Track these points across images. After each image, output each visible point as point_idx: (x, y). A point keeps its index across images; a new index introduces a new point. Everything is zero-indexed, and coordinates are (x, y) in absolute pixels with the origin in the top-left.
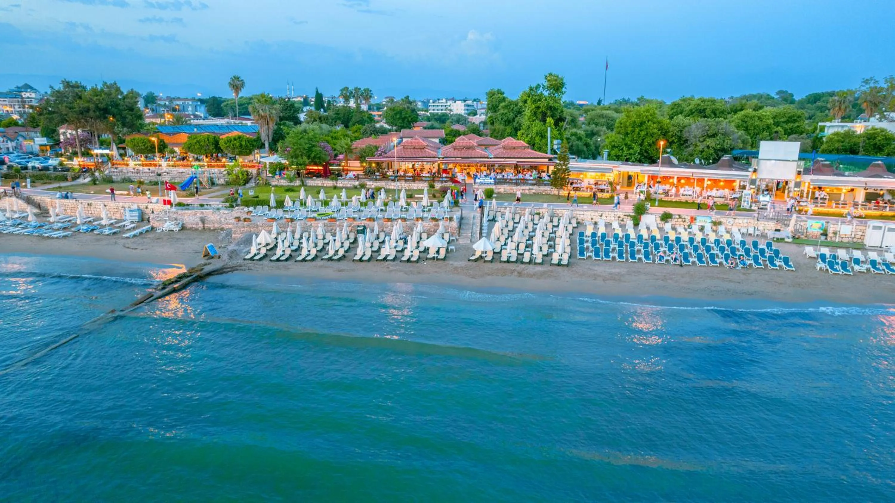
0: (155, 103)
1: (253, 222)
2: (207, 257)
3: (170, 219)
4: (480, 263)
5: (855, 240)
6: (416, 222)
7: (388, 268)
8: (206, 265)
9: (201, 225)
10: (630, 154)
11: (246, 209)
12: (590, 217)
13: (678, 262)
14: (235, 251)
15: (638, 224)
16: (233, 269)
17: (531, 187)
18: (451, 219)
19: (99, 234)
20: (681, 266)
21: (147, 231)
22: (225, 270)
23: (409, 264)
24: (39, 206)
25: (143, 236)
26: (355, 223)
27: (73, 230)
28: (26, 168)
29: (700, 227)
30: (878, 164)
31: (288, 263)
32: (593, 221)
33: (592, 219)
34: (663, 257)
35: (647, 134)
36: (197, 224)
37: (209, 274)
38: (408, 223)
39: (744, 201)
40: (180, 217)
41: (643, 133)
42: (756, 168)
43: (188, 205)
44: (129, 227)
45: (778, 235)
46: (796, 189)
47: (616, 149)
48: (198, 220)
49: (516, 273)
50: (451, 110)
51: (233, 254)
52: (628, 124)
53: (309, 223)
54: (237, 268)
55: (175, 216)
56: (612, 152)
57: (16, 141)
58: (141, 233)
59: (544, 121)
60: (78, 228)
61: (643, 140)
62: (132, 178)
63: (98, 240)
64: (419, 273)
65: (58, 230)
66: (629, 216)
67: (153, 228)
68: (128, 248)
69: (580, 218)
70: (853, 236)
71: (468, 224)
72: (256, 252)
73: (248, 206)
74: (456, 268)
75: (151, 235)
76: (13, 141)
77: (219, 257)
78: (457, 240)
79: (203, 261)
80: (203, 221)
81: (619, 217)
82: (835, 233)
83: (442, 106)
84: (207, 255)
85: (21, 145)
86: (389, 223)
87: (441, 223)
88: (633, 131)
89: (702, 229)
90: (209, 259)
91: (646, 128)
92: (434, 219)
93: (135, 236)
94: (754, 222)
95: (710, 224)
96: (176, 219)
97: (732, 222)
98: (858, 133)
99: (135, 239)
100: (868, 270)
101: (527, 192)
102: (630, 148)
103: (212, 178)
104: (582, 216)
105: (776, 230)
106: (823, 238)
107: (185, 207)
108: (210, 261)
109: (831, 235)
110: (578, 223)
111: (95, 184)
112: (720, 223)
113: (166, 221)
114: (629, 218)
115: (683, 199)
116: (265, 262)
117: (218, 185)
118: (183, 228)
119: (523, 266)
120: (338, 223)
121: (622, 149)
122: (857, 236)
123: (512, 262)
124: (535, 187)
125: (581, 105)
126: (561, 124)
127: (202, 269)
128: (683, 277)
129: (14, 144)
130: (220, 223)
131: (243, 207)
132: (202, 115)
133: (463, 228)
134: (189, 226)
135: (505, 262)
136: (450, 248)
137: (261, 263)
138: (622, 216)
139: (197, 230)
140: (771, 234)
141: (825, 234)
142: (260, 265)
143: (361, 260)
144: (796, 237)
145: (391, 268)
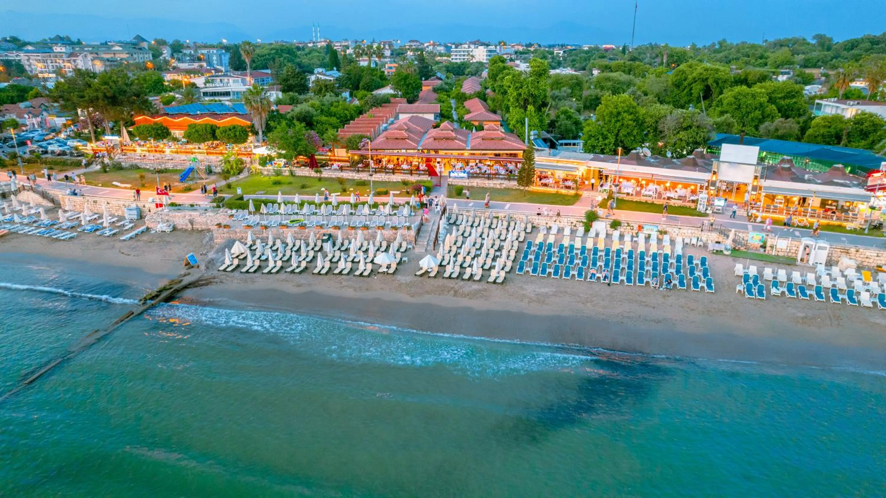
0: (181, 52)
1: (232, 229)
2: (187, 267)
3: (163, 222)
4: (425, 278)
5: (790, 254)
6: (377, 231)
7: (341, 283)
8: (185, 275)
9: (190, 226)
10: (605, 145)
11: (229, 212)
12: (545, 222)
13: (607, 281)
14: (213, 260)
15: (589, 230)
16: (208, 282)
17: (502, 182)
18: (409, 228)
19: (100, 235)
20: (609, 285)
21: (142, 232)
22: (200, 282)
23: (361, 278)
24: (52, 201)
25: (138, 238)
26: (323, 231)
27: (79, 230)
28: (46, 152)
29: (647, 236)
30: (839, 168)
31: (256, 275)
32: (548, 226)
33: (547, 224)
34: (595, 275)
35: (623, 125)
36: (187, 225)
37: (186, 287)
38: (370, 231)
39: (700, 204)
40: (171, 219)
41: (618, 124)
42: (716, 170)
43: (180, 205)
44: (127, 228)
45: (718, 247)
46: (753, 193)
47: (593, 139)
48: (187, 221)
49: (452, 292)
50: (473, 56)
51: (211, 263)
52: (605, 114)
53: (281, 231)
54: (212, 280)
55: (166, 218)
56: (589, 142)
57: (41, 116)
58: (137, 235)
59: (525, 108)
60: (83, 228)
61: (619, 131)
62: (139, 165)
63: (99, 243)
64: (367, 289)
65: (67, 229)
66: (582, 222)
67: (148, 229)
68: (123, 253)
69: (536, 223)
70: (788, 250)
71: (426, 231)
72: (229, 263)
73: (231, 208)
74: (401, 285)
75: (145, 238)
76: (38, 116)
77: (198, 267)
78: (414, 248)
79: (183, 271)
80: (191, 222)
81: (572, 223)
82: (772, 247)
83: (464, 51)
84: (188, 264)
85: (45, 120)
86: (353, 231)
87: (400, 232)
88: (610, 121)
89: (648, 238)
90: (189, 268)
91: (623, 119)
92: (395, 228)
93: (131, 238)
94: (698, 233)
95: (656, 233)
96: (168, 221)
97: (677, 232)
98: (846, 118)
99: (131, 242)
100: (783, 293)
101: (498, 186)
102: (605, 138)
103: (209, 167)
104: (537, 221)
105: (717, 242)
106: (762, 250)
107: (177, 208)
108: (190, 271)
109: (768, 248)
110: (533, 227)
111: (105, 172)
112: (665, 233)
113: (159, 222)
114: (581, 224)
115: (643, 199)
116: (236, 274)
117: (215, 173)
118: (175, 229)
119: (462, 283)
120: (307, 230)
121: (598, 139)
122: (792, 251)
123: (454, 278)
124: (506, 182)
125: (607, 50)
126: (543, 109)
127: (181, 281)
128: (603, 300)
129: (39, 119)
130: (207, 224)
131: (227, 209)
132: (223, 69)
133: (421, 237)
134: (179, 227)
135: (447, 278)
136: (404, 259)
137: (232, 274)
138: (575, 222)
139: (186, 230)
140: (712, 246)
141: (764, 247)
142: (231, 277)
143: (319, 273)
144: (737, 248)
145: (344, 283)
